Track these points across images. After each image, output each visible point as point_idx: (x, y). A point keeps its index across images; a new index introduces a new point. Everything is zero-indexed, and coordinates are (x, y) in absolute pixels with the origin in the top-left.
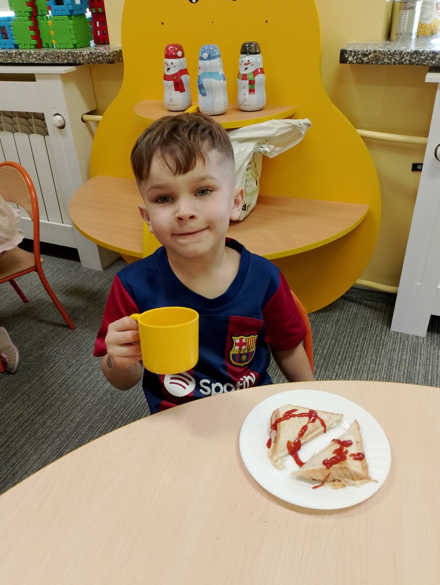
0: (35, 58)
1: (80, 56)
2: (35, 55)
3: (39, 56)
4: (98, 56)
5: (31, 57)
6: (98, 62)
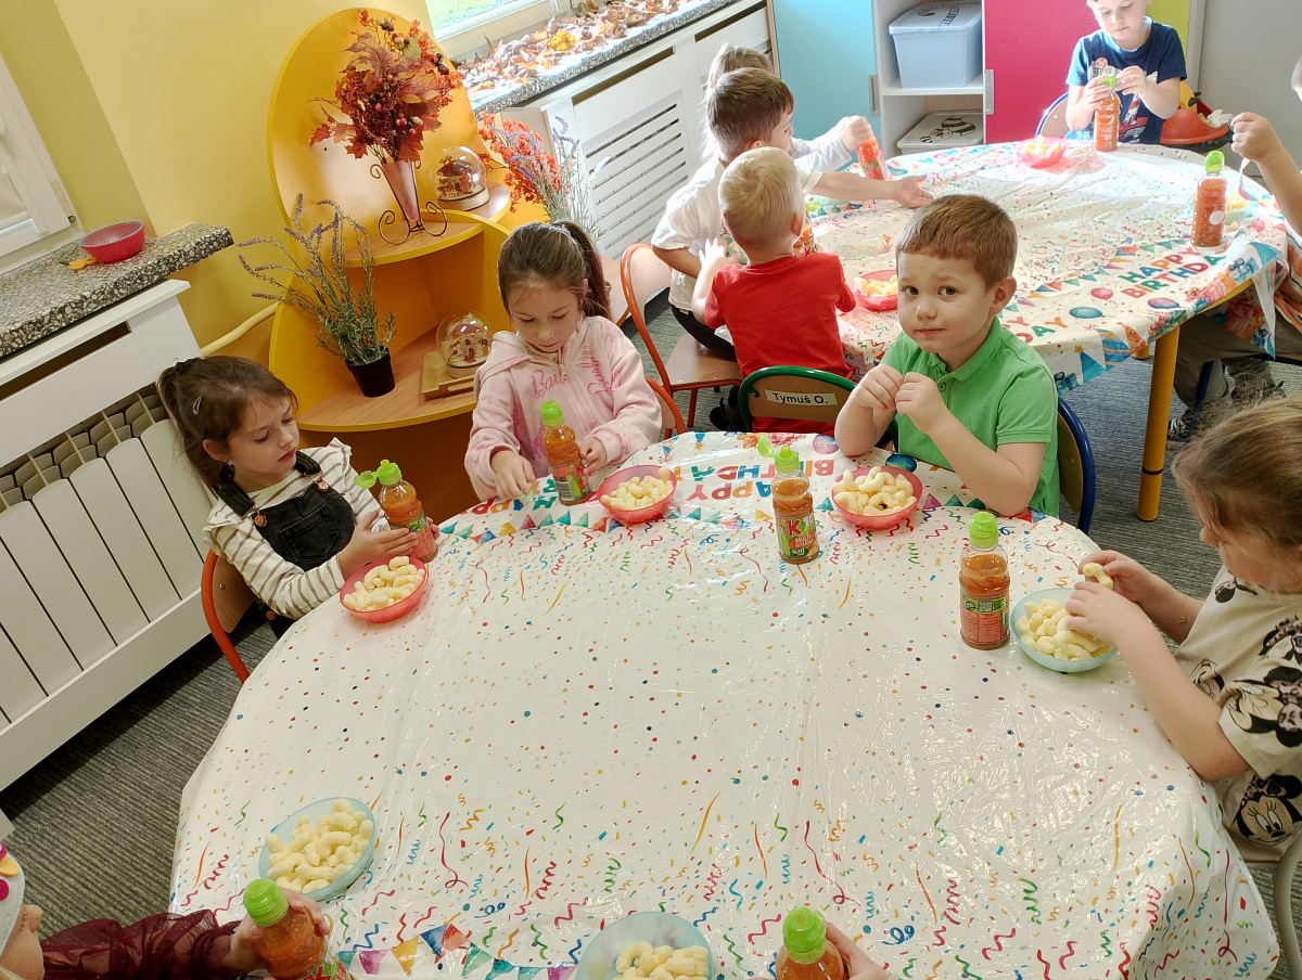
0: (95, 302)
1: (180, 256)
2: (94, 297)
3: (103, 293)
4: (211, 243)
5: (85, 304)
6: (212, 252)
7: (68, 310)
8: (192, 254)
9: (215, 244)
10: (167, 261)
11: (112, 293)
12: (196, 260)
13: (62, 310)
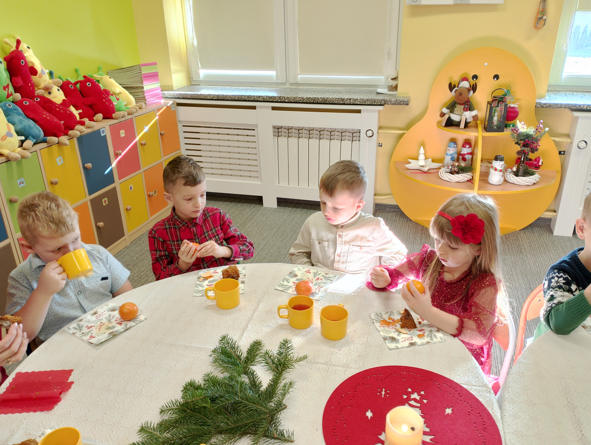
0: (359, 102)
5: (357, 101)
6: (400, 104)
7: (352, 100)
8: (393, 102)
9: (402, 103)
10: (385, 101)
11: (365, 101)
12: (393, 104)
13: (350, 99)
